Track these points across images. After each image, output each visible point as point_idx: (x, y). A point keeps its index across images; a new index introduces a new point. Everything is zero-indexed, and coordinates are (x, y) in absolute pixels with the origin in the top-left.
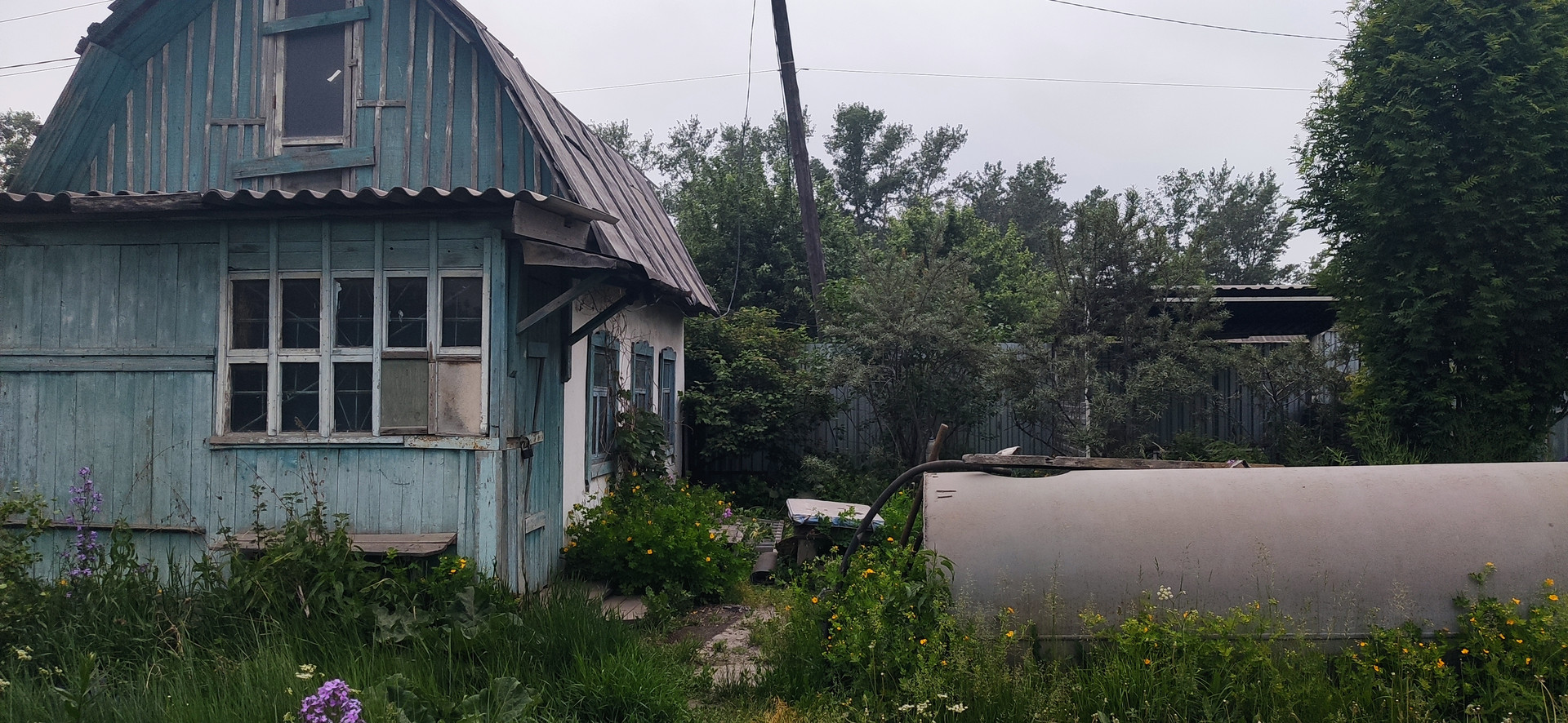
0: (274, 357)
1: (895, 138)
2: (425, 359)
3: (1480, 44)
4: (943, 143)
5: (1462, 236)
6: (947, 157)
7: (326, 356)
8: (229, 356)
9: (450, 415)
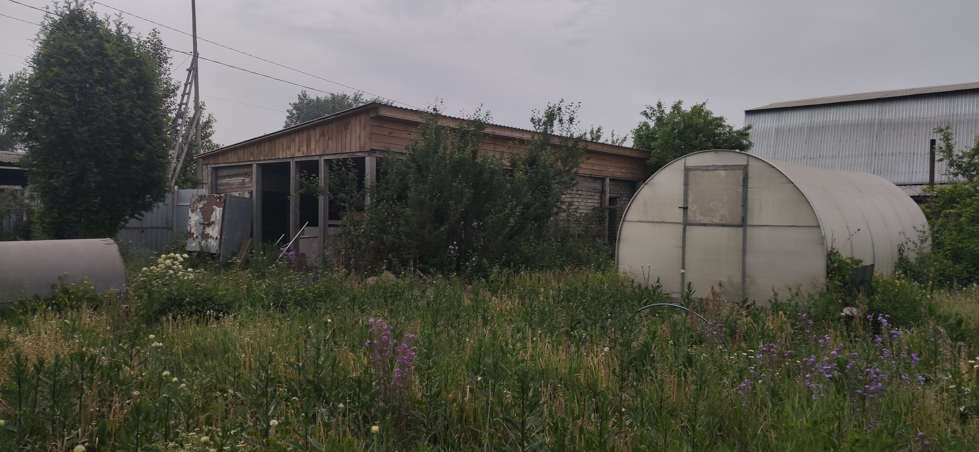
3: (90, 71)
5: (81, 150)
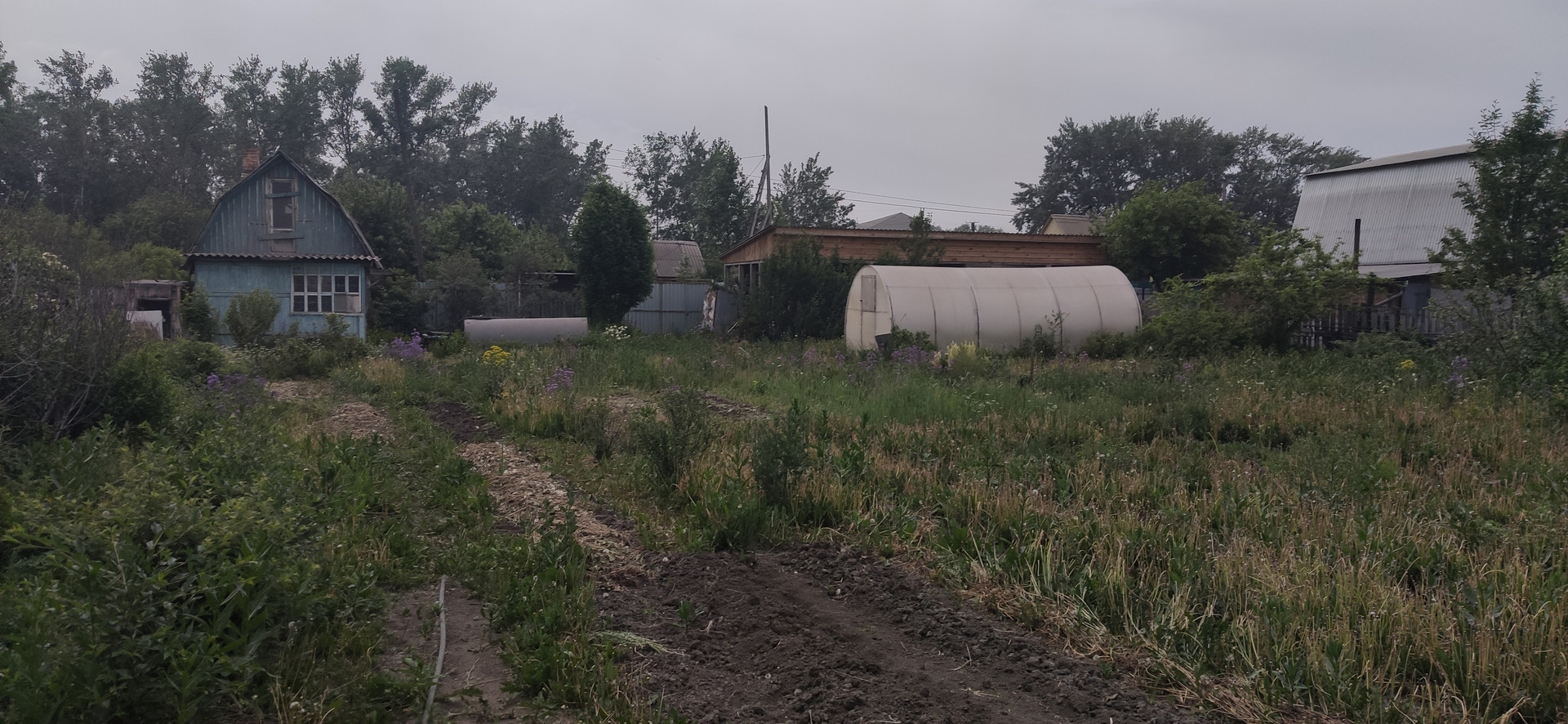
0: (306, 294)
1: (437, 88)
2: (345, 295)
4: (476, 96)
6: (480, 108)
7: (319, 294)
8: (293, 294)
9: (352, 308)
